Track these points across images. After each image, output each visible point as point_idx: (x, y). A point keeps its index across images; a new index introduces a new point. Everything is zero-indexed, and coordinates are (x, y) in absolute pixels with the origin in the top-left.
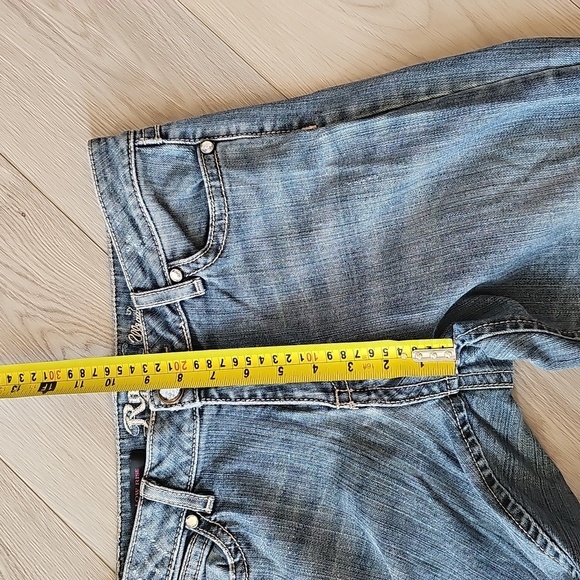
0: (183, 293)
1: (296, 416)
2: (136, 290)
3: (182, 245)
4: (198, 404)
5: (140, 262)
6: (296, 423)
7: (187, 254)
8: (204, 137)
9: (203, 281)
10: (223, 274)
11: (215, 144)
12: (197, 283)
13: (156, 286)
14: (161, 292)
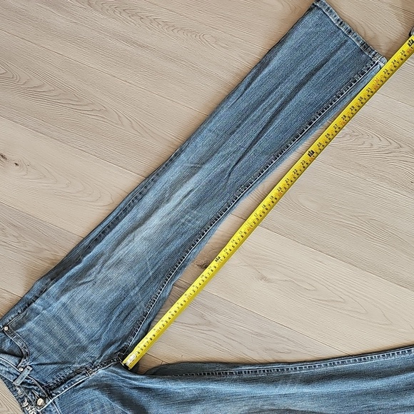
0: (26, 373)
1: (81, 386)
2: (14, 380)
3: (17, 360)
4: (51, 401)
5: (9, 372)
6: (82, 388)
7: (20, 362)
8: (4, 326)
9: (30, 366)
10: (34, 359)
11: (8, 326)
12: (28, 367)
13: (18, 376)
14: (20, 377)
